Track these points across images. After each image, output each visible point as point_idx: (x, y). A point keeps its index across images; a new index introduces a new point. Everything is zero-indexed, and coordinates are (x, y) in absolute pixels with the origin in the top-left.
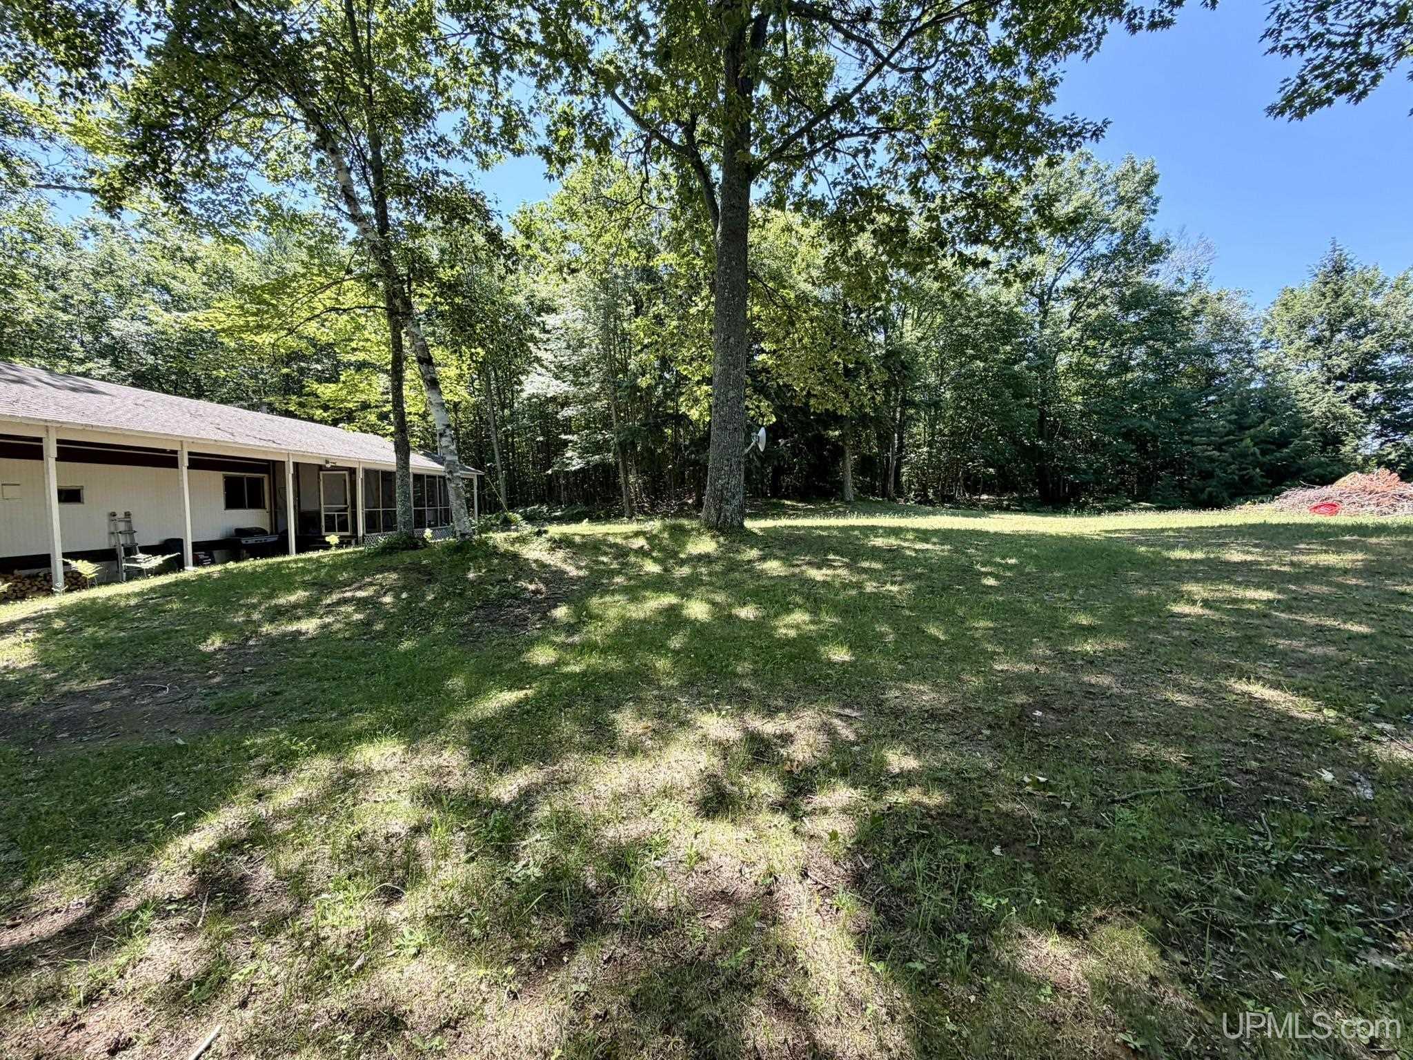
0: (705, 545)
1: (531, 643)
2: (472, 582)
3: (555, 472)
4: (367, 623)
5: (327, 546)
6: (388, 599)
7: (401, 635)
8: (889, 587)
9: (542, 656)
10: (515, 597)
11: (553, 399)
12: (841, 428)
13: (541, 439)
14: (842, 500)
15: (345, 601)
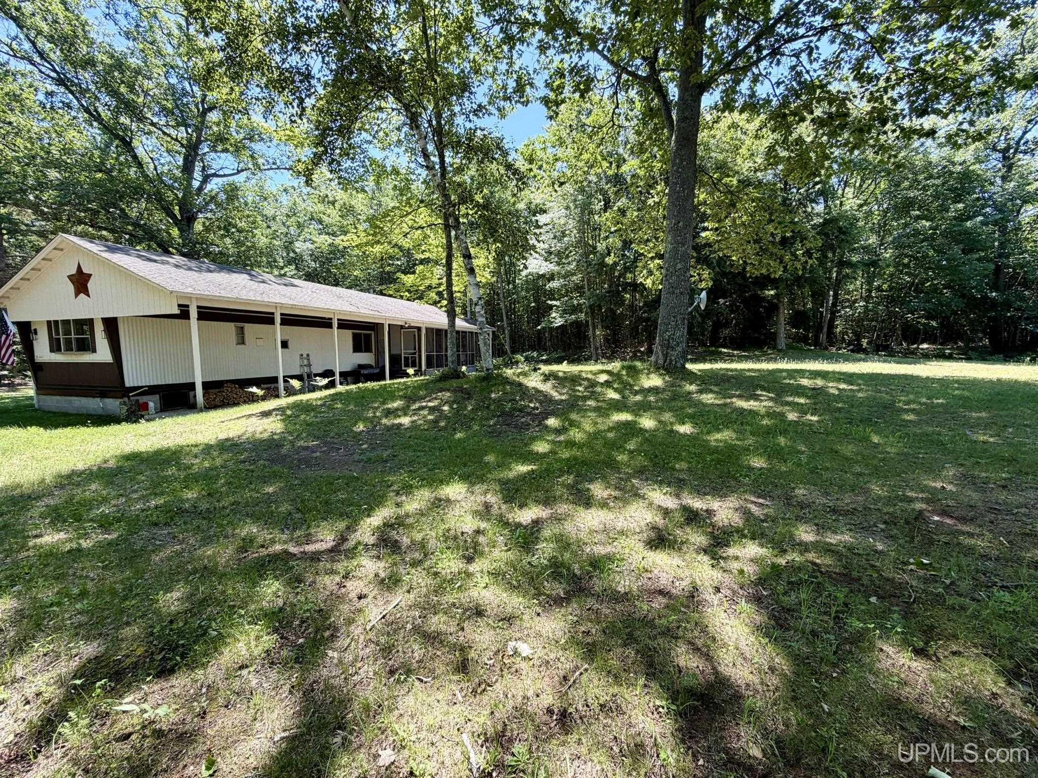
0: (654, 381)
1: (533, 439)
2: (494, 400)
3: (543, 328)
4: (436, 422)
5: (408, 375)
6: (446, 408)
7: (455, 429)
8: (809, 417)
9: (541, 447)
10: (521, 410)
11: (543, 276)
12: (777, 288)
13: (533, 304)
14: (774, 348)
15: (422, 408)
